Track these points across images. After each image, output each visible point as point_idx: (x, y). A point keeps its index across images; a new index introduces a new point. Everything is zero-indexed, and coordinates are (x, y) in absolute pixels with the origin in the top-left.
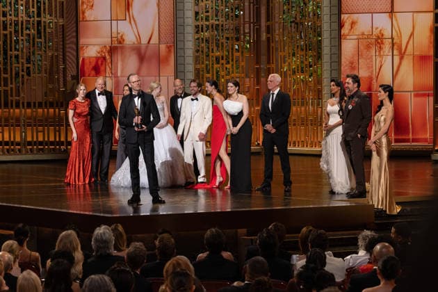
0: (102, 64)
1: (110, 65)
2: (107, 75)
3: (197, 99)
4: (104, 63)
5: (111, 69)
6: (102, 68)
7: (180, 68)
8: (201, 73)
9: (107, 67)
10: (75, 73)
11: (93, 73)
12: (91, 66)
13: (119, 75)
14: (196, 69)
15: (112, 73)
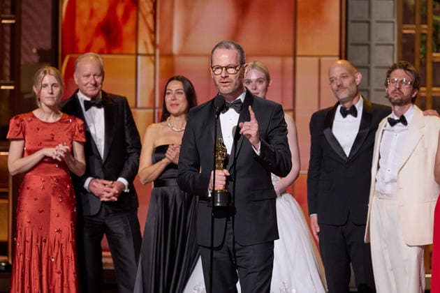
0: (126, 17)
1: (150, 20)
2: (141, 50)
3: (403, 120)
4: (133, 14)
5: (153, 32)
6: (128, 29)
7: (356, 33)
8: (418, 49)
9: (141, 23)
10: (47, 44)
11: (100, 42)
12: (95, 22)
13: (176, 47)
14: (403, 37)
15: (154, 43)
